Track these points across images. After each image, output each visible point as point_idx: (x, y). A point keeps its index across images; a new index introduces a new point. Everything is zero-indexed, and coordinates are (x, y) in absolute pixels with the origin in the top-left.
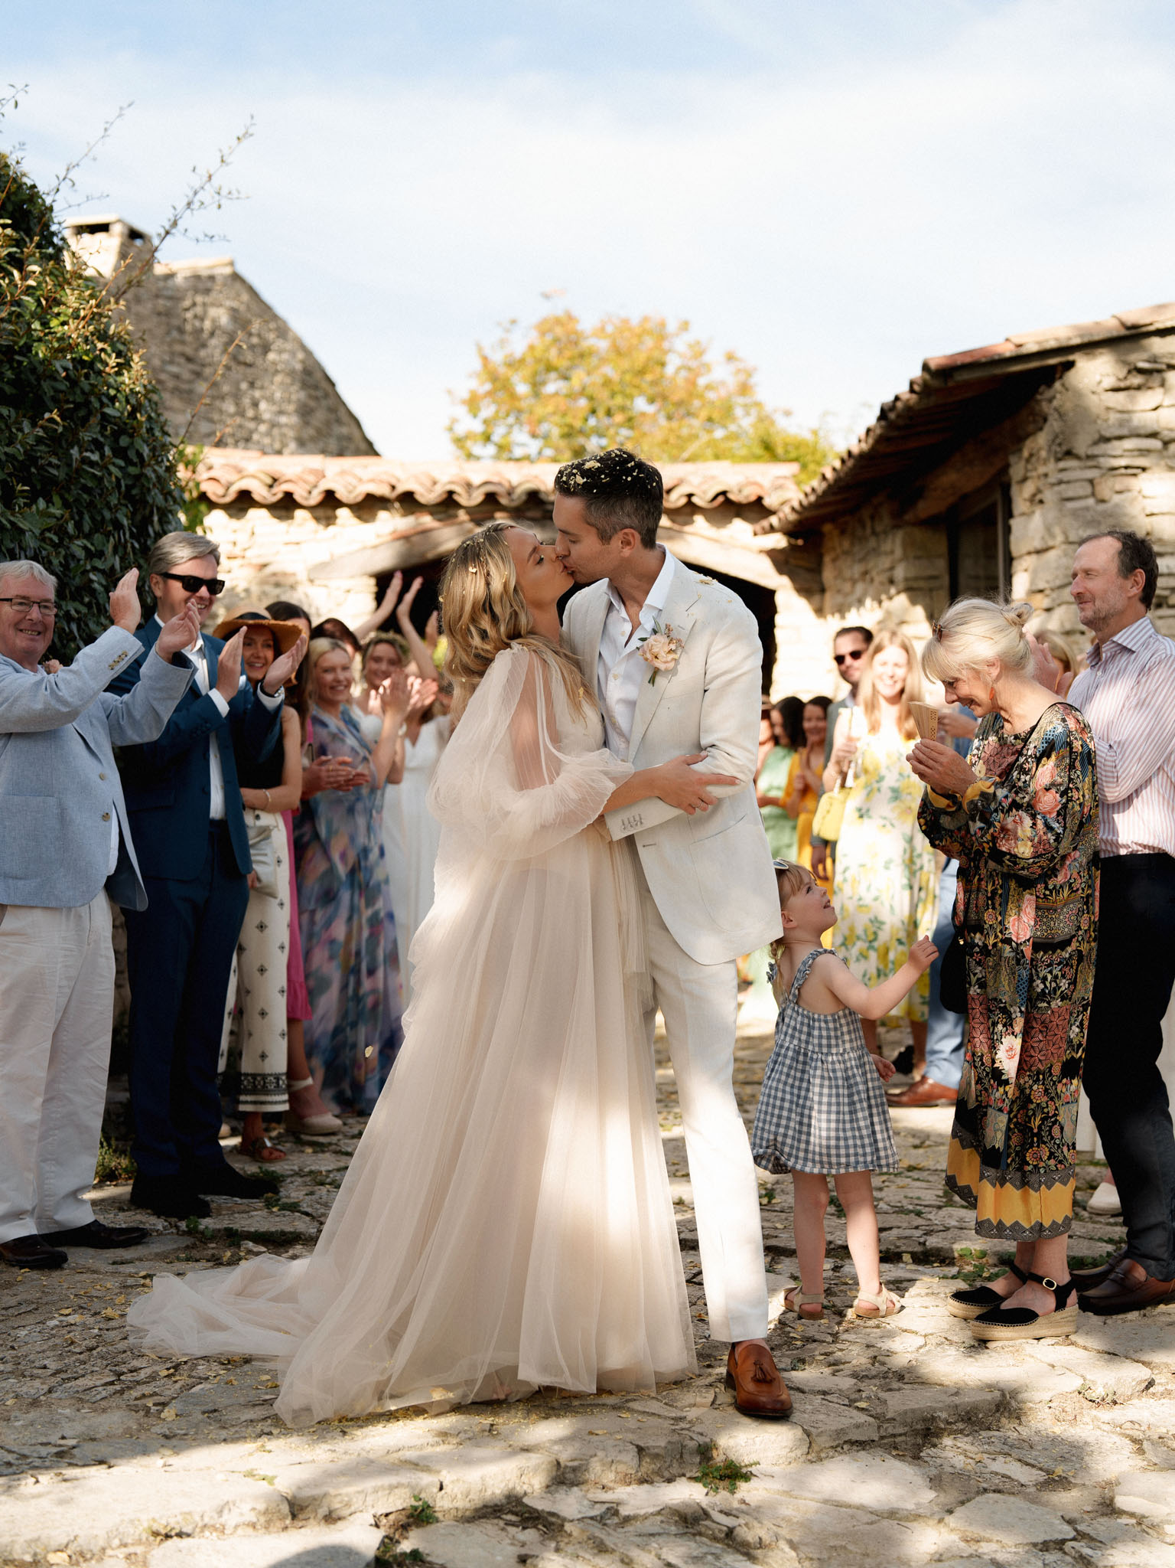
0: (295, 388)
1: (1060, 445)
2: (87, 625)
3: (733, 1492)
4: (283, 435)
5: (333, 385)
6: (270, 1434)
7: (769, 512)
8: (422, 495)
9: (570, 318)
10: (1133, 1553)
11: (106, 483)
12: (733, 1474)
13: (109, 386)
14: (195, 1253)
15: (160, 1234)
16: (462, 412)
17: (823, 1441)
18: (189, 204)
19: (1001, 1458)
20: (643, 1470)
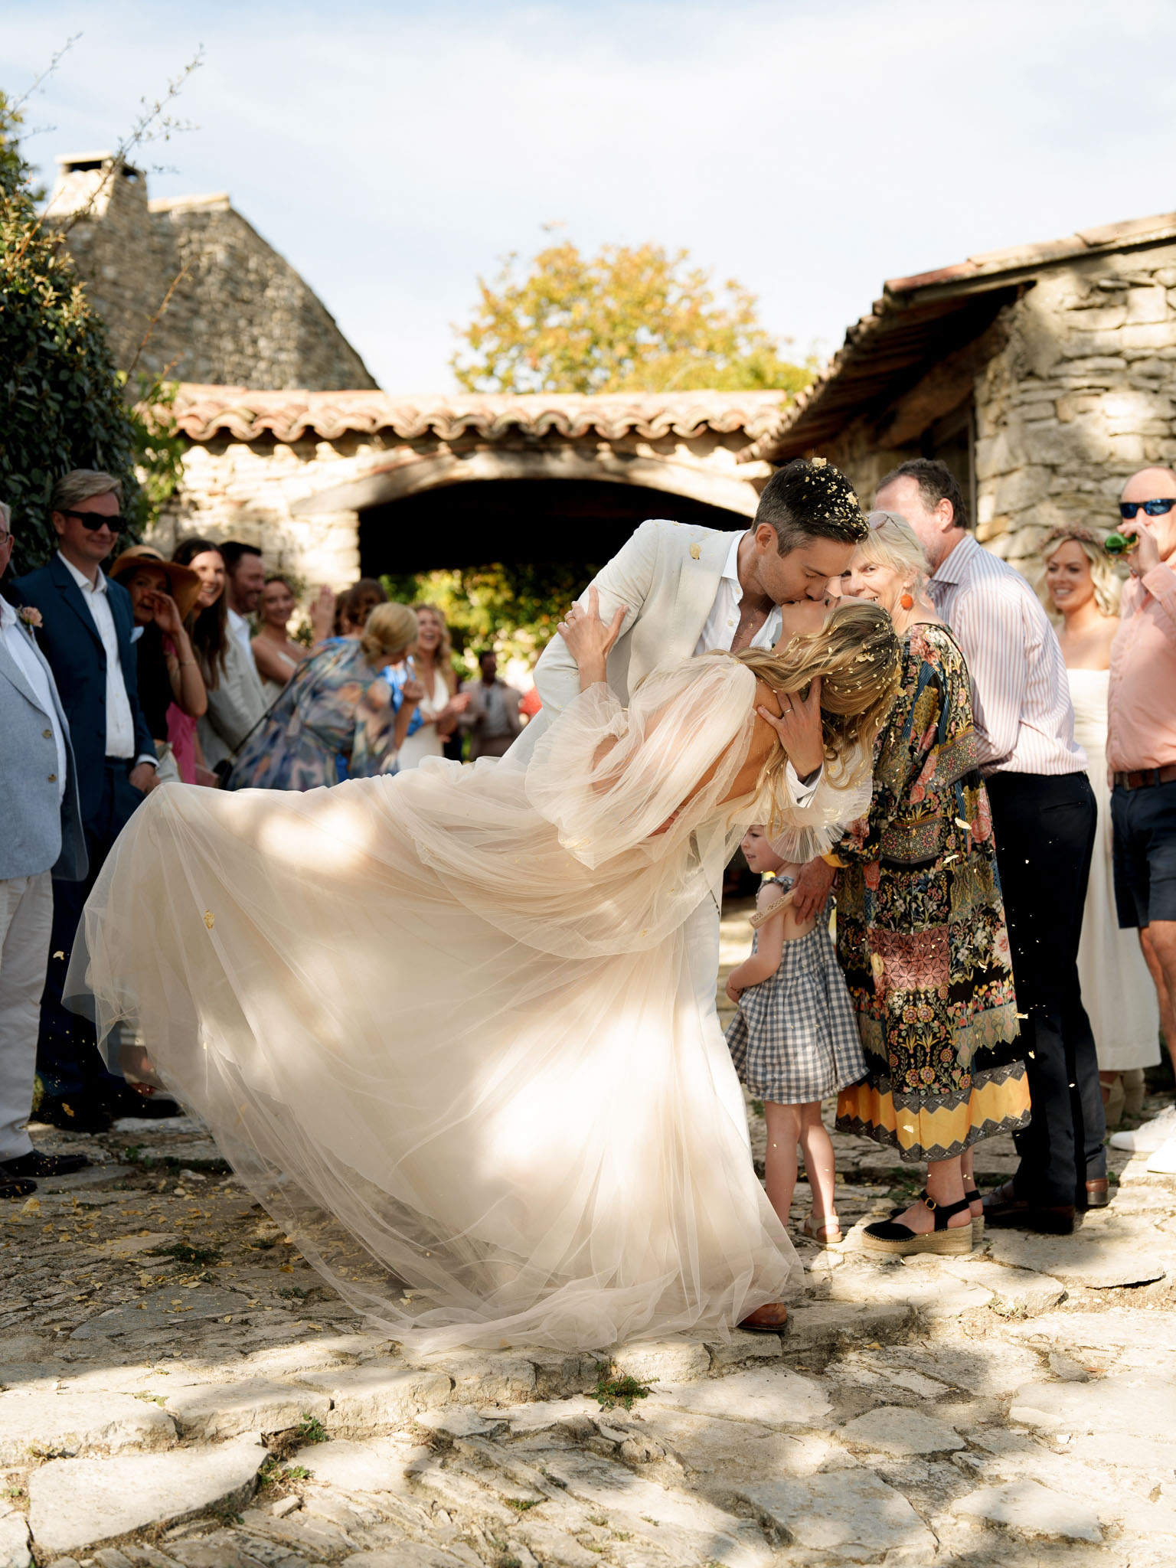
0: (295, 324)
1: (1022, 366)
2: (25, 560)
3: (628, 1409)
4: (284, 373)
5: (333, 320)
6: (171, 1356)
7: (749, 440)
8: (403, 428)
9: (572, 250)
10: (1021, 1462)
11: (44, 419)
12: (630, 1391)
13: (48, 320)
14: (134, 1182)
15: (102, 1164)
16: (463, 344)
17: (725, 1358)
18: (138, 136)
19: (905, 1372)
20: (540, 1387)
